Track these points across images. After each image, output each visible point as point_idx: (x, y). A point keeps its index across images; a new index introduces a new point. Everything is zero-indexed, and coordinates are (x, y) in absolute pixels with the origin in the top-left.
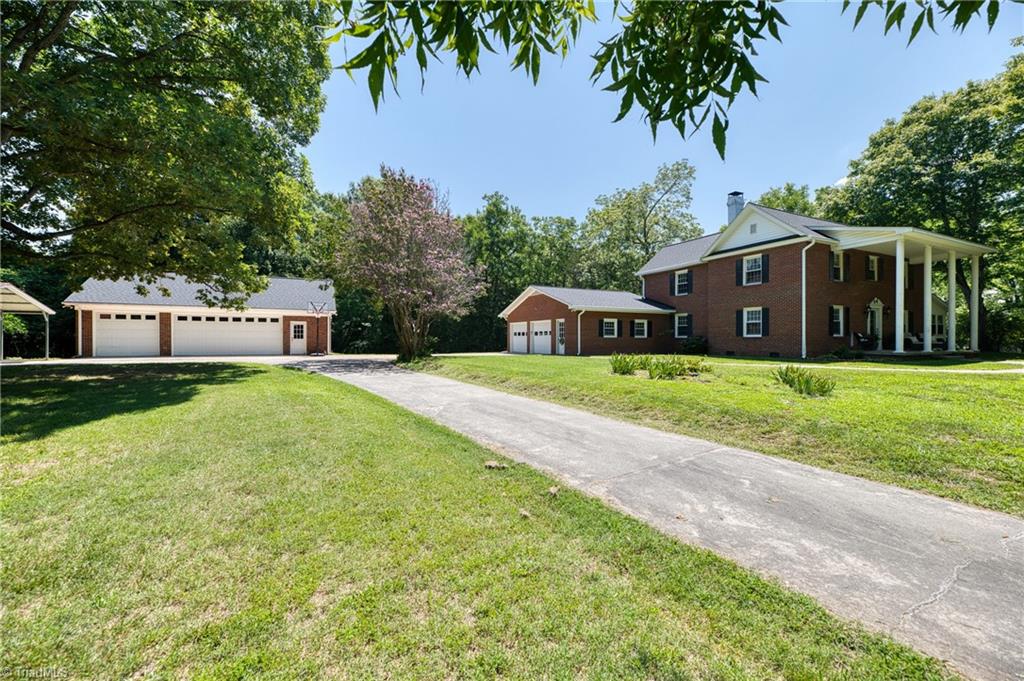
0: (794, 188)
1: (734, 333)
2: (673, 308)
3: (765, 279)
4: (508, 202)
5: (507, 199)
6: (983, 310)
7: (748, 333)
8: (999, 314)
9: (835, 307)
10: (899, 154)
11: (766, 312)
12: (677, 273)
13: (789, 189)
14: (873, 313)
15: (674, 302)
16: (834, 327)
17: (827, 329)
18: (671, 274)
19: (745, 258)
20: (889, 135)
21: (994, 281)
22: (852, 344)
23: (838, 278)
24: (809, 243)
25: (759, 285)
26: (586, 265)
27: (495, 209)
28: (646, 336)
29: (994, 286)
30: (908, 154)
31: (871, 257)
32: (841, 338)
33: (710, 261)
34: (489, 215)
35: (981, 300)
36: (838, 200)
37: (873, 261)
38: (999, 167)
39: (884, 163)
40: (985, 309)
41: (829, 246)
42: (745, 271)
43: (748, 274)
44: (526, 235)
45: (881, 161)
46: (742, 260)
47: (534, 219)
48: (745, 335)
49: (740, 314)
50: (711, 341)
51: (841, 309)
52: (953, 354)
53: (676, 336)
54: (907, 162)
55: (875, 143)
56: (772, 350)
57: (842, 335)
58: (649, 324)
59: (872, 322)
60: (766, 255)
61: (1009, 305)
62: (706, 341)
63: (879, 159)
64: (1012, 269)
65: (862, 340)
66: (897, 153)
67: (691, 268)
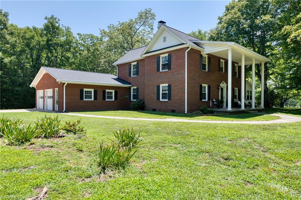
0: (202, 32)
1: (156, 98)
2: (130, 84)
3: (169, 68)
4: (59, 22)
5: (59, 20)
6: (266, 89)
7: (163, 98)
8: (273, 91)
9: (203, 85)
10: (235, 13)
11: (169, 86)
12: (133, 64)
13: (200, 32)
14: (222, 89)
15: (130, 80)
16: (202, 96)
17: (199, 97)
18: (129, 64)
19: (161, 56)
20: (233, 5)
21: (271, 76)
22: (211, 105)
23: (205, 69)
24: (188, 48)
25: (167, 72)
26: (102, 61)
27: (51, 25)
28: (113, 99)
29: (271, 78)
30: (239, 14)
31: (221, 60)
32: (206, 102)
33: (146, 57)
34: (47, 28)
35: (265, 84)
36: (212, 35)
37: (222, 62)
38: (271, 22)
39: (230, 18)
40: (268, 88)
41: (200, 51)
42: (161, 63)
43: (163, 65)
44: (71, 42)
45: (229, 16)
46: (159, 57)
47: (79, 34)
48: (161, 100)
49: (158, 87)
50: (146, 103)
51: (206, 86)
52: (254, 110)
53: (132, 100)
54: (239, 17)
55: (228, 9)
56: (173, 109)
57: (207, 100)
58: (116, 92)
59: (222, 94)
60: (170, 54)
61: (277, 88)
62: (144, 103)
63: (228, 16)
64: (276, 72)
65: (215, 103)
66: (235, 14)
67: (138, 61)
